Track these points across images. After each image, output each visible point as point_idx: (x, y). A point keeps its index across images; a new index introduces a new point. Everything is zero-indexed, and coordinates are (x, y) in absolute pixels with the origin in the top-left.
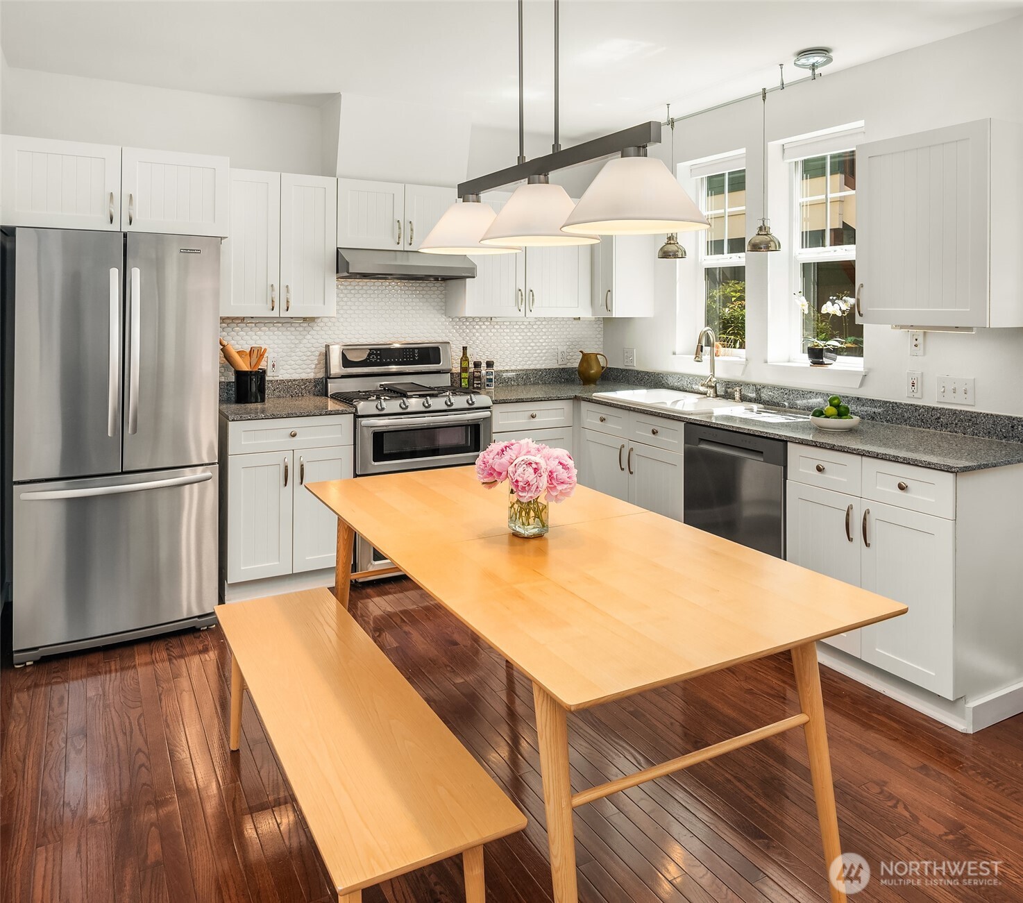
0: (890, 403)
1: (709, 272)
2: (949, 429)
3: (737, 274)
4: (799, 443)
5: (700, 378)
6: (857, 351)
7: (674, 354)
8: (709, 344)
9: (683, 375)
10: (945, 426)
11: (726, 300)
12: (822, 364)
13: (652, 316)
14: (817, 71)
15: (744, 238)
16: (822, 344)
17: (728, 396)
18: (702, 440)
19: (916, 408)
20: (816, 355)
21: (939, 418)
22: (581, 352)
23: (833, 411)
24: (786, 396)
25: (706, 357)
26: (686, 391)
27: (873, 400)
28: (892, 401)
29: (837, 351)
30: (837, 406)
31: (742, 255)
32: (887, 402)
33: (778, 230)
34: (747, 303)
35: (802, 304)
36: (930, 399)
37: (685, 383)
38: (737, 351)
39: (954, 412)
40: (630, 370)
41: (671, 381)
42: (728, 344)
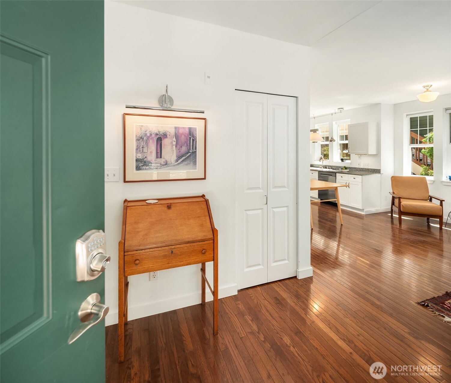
1: (321, 145)
3: (327, 145)
4: (338, 173)
5: (320, 165)
6: (350, 159)
7: (315, 160)
8: (322, 159)
9: (317, 165)
10: (364, 171)
11: (325, 151)
12: (343, 161)
15: (328, 137)
16: (343, 158)
17: (326, 168)
18: (321, 174)
19: (359, 168)
20: (342, 160)
23: (344, 168)
25: (321, 161)
29: (346, 159)
30: (345, 168)
31: (328, 142)
33: (335, 138)
34: (329, 151)
35: (340, 151)
36: (362, 167)
37: (317, 166)
38: (327, 160)
39: (365, 169)
41: (314, 166)
42: (325, 159)
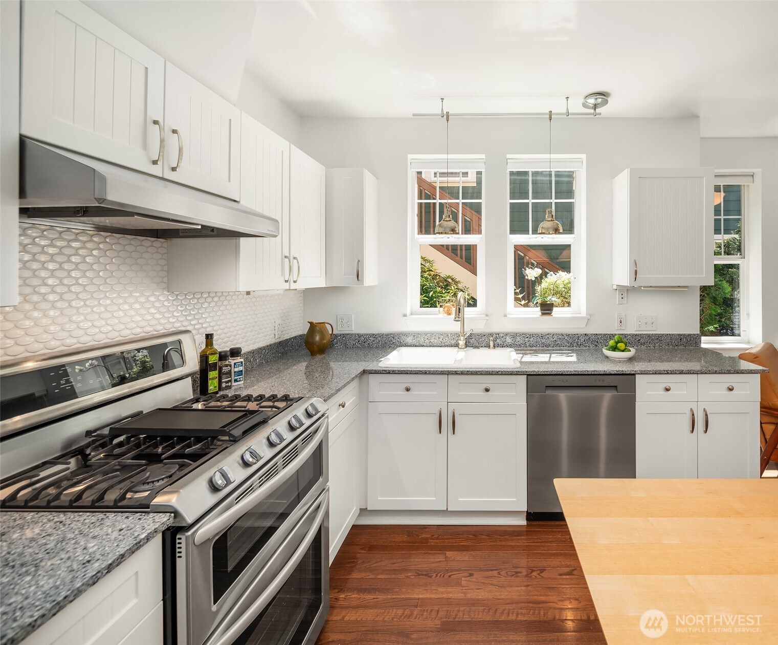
0: (608, 334)
2: (645, 346)
4: (653, 374)
7: (405, 315)
13: (377, 284)
14: (598, 110)
18: (548, 387)
21: (640, 340)
22: (309, 322)
24: (527, 339)
26: (423, 346)
27: (596, 334)
28: (609, 333)
32: (606, 334)
36: (630, 329)
39: (649, 336)
40: (348, 334)
